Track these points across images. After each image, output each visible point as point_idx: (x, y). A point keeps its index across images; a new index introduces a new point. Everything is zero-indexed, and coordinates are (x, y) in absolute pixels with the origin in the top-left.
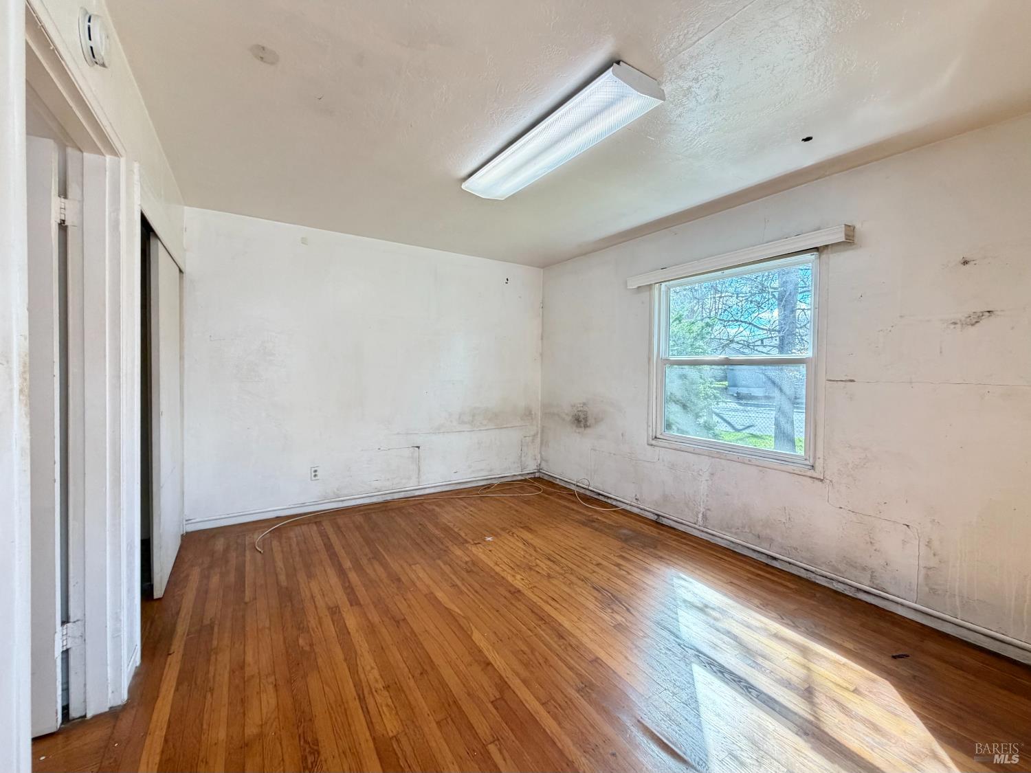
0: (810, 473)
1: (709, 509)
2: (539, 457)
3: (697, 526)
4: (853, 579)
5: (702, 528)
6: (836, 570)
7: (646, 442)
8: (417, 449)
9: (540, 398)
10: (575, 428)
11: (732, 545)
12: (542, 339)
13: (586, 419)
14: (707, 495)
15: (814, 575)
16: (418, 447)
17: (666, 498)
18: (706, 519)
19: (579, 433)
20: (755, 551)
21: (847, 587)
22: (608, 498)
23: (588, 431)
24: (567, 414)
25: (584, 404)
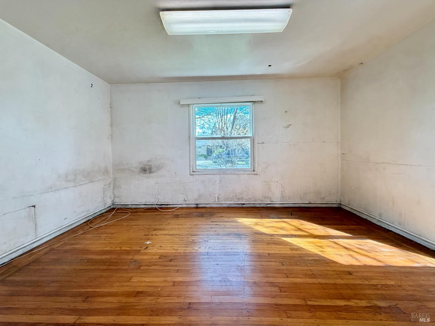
0: (254, 173)
1: (220, 195)
2: (112, 196)
3: (215, 203)
4: (266, 201)
5: (218, 203)
6: (261, 201)
7: (189, 174)
8: (33, 208)
9: (111, 161)
10: (142, 175)
11: (229, 205)
12: (111, 126)
13: (150, 169)
14: (219, 190)
15: (255, 205)
16: (34, 206)
17: (200, 196)
18: (219, 199)
19: (146, 177)
20: (237, 204)
21: (264, 205)
22: (168, 205)
23: (152, 174)
24: (136, 168)
25: (149, 161)
